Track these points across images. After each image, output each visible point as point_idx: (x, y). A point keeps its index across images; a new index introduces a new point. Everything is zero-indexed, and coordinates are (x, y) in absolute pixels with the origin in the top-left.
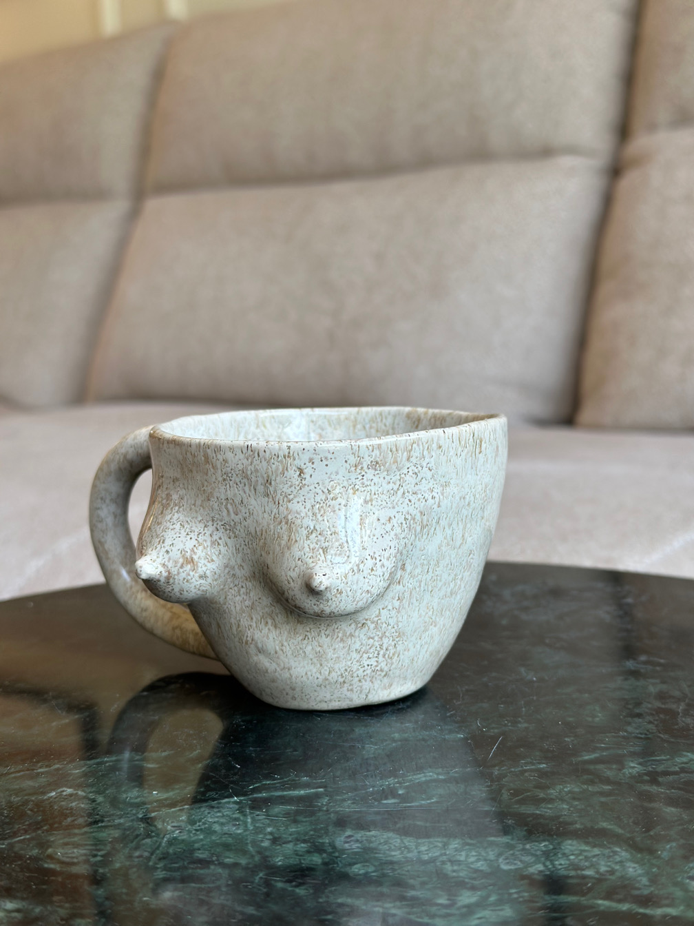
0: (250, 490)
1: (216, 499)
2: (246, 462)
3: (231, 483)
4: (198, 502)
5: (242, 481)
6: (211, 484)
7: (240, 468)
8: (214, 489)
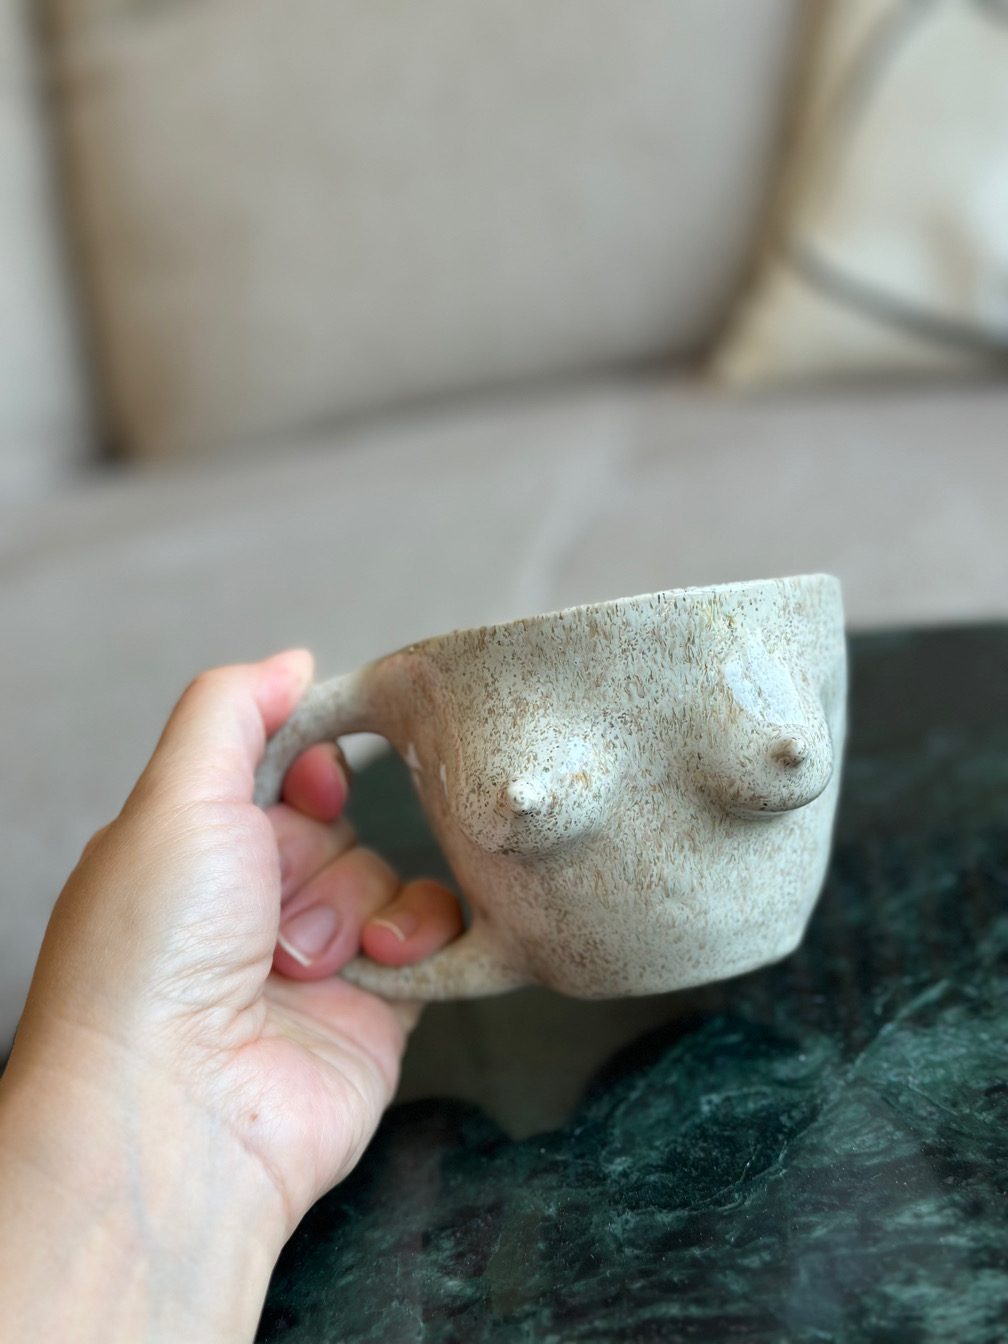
0: (663, 657)
1: (610, 681)
2: (656, 618)
3: (634, 653)
4: (579, 694)
5: (652, 647)
6: (601, 662)
7: (650, 630)
8: (607, 668)
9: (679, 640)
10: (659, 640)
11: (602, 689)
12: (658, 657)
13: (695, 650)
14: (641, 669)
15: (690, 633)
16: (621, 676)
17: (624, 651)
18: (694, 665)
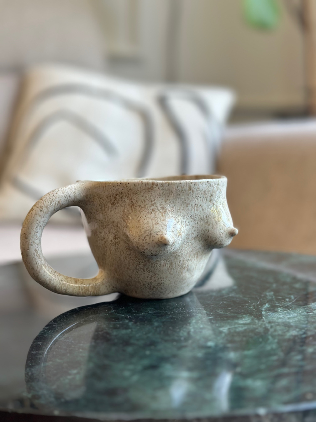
0: (205, 200)
1: (191, 205)
2: (206, 188)
3: (198, 197)
4: (182, 208)
5: (203, 196)
6: (189, 199)
7: (204, 191)
8: (191, 201)
9: (209, 195)
10: (205, 195)
11: (188, 207)
12: (203, 200)
13: (212, 198)
14: (199, 203)
15: (212, 194)
16: (194, 204)
17: (196, 196)
18: (211, 203)
